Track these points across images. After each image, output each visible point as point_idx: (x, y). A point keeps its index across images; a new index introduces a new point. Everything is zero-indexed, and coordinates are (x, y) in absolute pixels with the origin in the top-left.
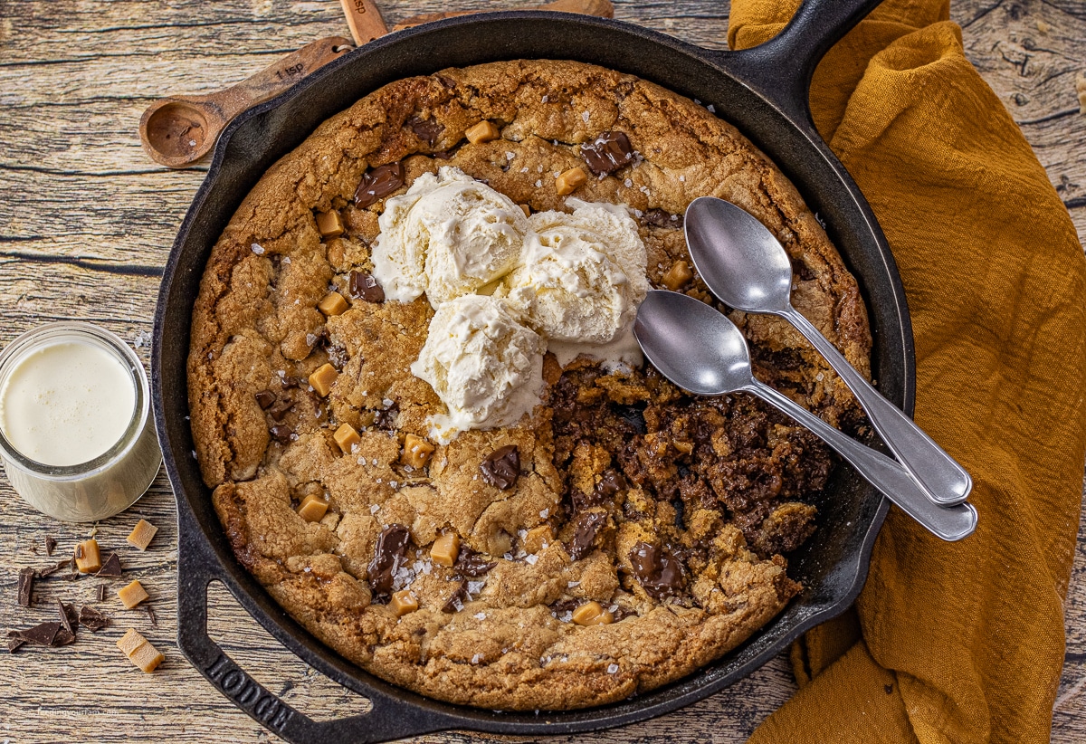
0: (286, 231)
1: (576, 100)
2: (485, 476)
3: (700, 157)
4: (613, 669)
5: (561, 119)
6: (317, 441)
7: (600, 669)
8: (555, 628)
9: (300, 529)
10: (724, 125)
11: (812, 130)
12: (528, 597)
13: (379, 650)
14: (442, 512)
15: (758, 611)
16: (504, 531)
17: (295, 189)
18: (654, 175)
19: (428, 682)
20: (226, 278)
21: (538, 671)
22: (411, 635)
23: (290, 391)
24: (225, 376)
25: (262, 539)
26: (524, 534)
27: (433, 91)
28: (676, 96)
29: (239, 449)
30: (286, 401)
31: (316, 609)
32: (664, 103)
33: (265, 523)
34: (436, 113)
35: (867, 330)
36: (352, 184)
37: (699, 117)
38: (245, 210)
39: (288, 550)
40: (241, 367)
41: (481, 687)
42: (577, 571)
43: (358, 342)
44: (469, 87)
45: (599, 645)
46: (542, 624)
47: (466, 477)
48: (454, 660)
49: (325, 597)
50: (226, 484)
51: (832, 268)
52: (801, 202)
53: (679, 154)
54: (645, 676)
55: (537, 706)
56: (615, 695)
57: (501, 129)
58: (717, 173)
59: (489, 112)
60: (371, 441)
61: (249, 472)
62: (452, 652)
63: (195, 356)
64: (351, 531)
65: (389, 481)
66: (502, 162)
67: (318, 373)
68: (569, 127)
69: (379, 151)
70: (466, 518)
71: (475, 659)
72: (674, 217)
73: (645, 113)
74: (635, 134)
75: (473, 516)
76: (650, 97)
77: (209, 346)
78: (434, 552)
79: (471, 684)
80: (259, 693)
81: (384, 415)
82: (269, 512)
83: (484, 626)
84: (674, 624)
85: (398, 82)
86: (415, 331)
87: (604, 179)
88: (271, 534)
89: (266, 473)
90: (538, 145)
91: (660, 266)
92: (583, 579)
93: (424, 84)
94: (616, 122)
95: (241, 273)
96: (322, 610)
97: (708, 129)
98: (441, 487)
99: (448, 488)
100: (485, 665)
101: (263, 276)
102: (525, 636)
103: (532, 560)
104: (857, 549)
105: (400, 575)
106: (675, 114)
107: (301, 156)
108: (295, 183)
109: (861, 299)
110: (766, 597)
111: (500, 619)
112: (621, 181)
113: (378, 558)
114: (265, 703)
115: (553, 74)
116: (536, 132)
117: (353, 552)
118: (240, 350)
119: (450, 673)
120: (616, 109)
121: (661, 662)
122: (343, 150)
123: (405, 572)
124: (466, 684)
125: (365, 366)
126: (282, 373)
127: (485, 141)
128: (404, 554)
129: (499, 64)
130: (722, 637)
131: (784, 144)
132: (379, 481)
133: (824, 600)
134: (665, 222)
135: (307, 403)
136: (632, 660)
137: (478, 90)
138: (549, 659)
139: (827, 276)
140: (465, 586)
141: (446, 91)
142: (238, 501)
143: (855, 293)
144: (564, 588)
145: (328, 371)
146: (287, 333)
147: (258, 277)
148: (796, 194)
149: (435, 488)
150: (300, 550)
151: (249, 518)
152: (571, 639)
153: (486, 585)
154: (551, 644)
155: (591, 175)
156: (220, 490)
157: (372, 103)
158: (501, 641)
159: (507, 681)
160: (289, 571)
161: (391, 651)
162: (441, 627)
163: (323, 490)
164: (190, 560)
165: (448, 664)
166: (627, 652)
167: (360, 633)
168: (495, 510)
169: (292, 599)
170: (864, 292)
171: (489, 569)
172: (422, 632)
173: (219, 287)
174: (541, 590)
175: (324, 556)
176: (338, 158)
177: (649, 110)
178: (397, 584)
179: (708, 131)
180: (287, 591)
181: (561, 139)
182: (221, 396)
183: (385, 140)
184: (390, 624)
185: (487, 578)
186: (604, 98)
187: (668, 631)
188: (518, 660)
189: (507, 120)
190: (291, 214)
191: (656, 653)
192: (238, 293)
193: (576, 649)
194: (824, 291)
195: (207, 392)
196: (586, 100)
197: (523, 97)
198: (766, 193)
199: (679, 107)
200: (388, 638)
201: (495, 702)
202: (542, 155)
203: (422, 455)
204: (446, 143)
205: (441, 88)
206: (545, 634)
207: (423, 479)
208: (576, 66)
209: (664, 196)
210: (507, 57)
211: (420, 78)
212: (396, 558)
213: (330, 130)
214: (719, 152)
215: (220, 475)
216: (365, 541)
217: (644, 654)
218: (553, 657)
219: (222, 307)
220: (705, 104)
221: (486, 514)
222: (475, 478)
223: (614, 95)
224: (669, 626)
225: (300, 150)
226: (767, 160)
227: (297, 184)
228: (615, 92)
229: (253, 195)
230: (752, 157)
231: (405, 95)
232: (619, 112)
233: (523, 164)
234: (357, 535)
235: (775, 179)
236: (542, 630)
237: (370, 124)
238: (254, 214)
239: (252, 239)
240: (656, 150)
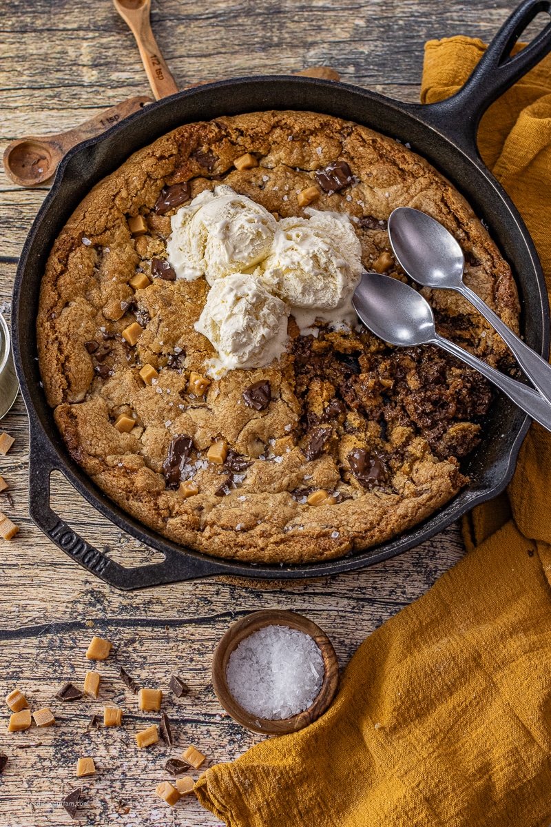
0: (106, 229)
1: (312, 139)
2: (246, 401)
3: (399, 179)
4: (335, 535)
5: (302, 152)
6: (128, 376)
7: (326, 535)
8: (295, 507)
9: (115, 437)
10: (417, 157)
11: (479, 160)
12: (276, 485)
13: (171, 521)
14: (216, 426)
15: (438, 496)
16: (259, 440)
17: (113, 200)
18: (367, 193)
19: (205, 543)
20: (65, 261)
21: (283, 536)
22: (193, 511)
23: (109, 342)
24: (63, 329)
25: (89, 443)
26: (273, 442)
27: (211, 132)
28: (383, 136)
29: (72, 381)
30: (106, 348)
31: (127, 492)
32: (374, 141)
33: (91, 432)
34: (213, 148)
35: (517, 301)
36: (154, 197)
37: (399, 151)
38: (79, 214)
39: (107, 451)
40: (74, 324)
41: (242, 546)
42: (311, 468)
43: (157, 308)
44: (236, 129)
45: (325, 519)
46: (286, 505)
47: (233, 402)
48: (223, 527)
49: (133, 483)
50: (63, 405)
51: (492, 257)
52: (471, 211)
53: (385, 177)
54: (358, 540)
55: (281, 560)
56: (336, 552)
57: (259, 160)
58: (412, 191)
59: (250, 147)
60: (166, 377)
61: (80, 397)
62: (222, 522)
63: (42, 316)
64: (151, 438)
65: (178, 404)
66: (260, 183)
67: (128, 329)
68: (307, 158)
69: (172, 174)
70: (233, 431)
71: (238, 527)
72: (381, 222)
73: (361, 148)
74: (354, 163)
75: (237, 429)
76: (365, 136)
77: (52, 308)
78: (209, 454)
79: (235, 545)
80: (86, 548)
81: (175, 358)
82: (94, 424)
83: (244, 505)
84: (378, 505)
85: (186, 126)
86: (198, 300)
87: (332, 195)
88: (95, 439)
89: (92, 399)
90: (285, 171)
91: (371, 256)
92: (315, 474)
93: (205, 127)
94: (341, 155)
95: (74, 258)
96: (130, 492)
97: (405, 160)
98: (215, 409)
99: (220, 410)
100: (245, 531)
101: (90, 261)
102: (274, 512)
103: (279, 460)
104: (508, 452)
105: (185, 470)
106: (382, 149)
107: (118, 177)
108: (113, 195)
109: (512, 279)
110: (444, 486)
111: (256, 501)
112: (344, 196)
113: (170, 458)
114: (90, 555)
115: (296, 120)
116: (284, 162)
117: (152, 454)
118: (74, 312)
119: (220, 536)
120: (340, 146)
121: (369, 530)
122: (147, 173)
123: (189, 468)
124: (232, 544)
125: (162, 324)
126: (103, 329)
127: (248, 168)
128: (189, 456)
129: (258, 113)
130: (412, 512)
131: (459, 170)
132: (171, 404)
133: (485, 487)
134: (375, 226)
135: (121, 350)
136: (349, 529)
137: (242, 132)
138: (290, 528)
139: (489, 263)
140: (232, 477)
142: (72, 416)
143: (508, 274)
144: (301, 480)
145: (136, 328)
146: (107, 301)
147: (86, 261)
148: (467, 205)
149: (211, 410)
150: (115, 451)
151: (79, 428)
152: (306, 514)
153: (246, 477)
154: (291, 518)
155: (322, 192)
156: (59, 409)
157: (168, 140)
158: (256, 516)
159: (260, 542)
160: (107, 466)
161: (179, 522)
162: (214, 506)
163: (131, 411)
164: (38, 456)
165: (219, 530)
166: (345, 523)
167: (157, 508)
168: (253, 425)
169: (109, 485)
170: (515, 274)
171: (249, 466)
172: (201, 509)
173: (59, 267)
174: (285, 481)
175: (132, 456)
176: (144, 178)
177: (363, 146)
178: (183, 476)
179: (405, 161)
180: (105, 478)
181: (301, 167)
182: (60, 343)
183: (177, 166)
184: (178, 502)
185: (247, 472)
186: (332, 138)
187: (375, 509)
188: (269, 528)
189: (263, 154)
190: (110, 217)
191: (366, 524)
192: (73, 272)
193: (309, 521)
194: (487, 273)
195: (50, 340)
196: (319, 139)
197: (274, 136)
198: (446, 205)
199: (385, 144)
200: (177, 513)
201: (252, 557)
202: (288, 178)
203: (202, 387)
204: (220, 169)
205: (217, 130)
206: (288, 511)
207: (202, 404)
208: (312, 115)
209: (374, 207)
210: (263, 108)
211: (202, 123)
212: (183, 457)
213: (138, 159)
214: (413, 176)
215: (60, 399)
216: (161, 446)
217: (357, 524)
218: (293, 527)
219: (61, 281)
220: (403, 143)
221: (247, 427)
222: (239, 402)
223: (339, 135)
224: (375, 506)
225: (117, 173)
226: (447, 182)
227: (115, 196)
228: (340, 133)
229: (84, 204)
230: (437, 179)
231: (191, 135)
232: (343, 148)
233: (275, 184)
234: (156, 442)
235: (453, 195)
236: (285, 509)
237: (167, 155)
238: (84, 217)
239: (83, 234)
240: (369, 175)
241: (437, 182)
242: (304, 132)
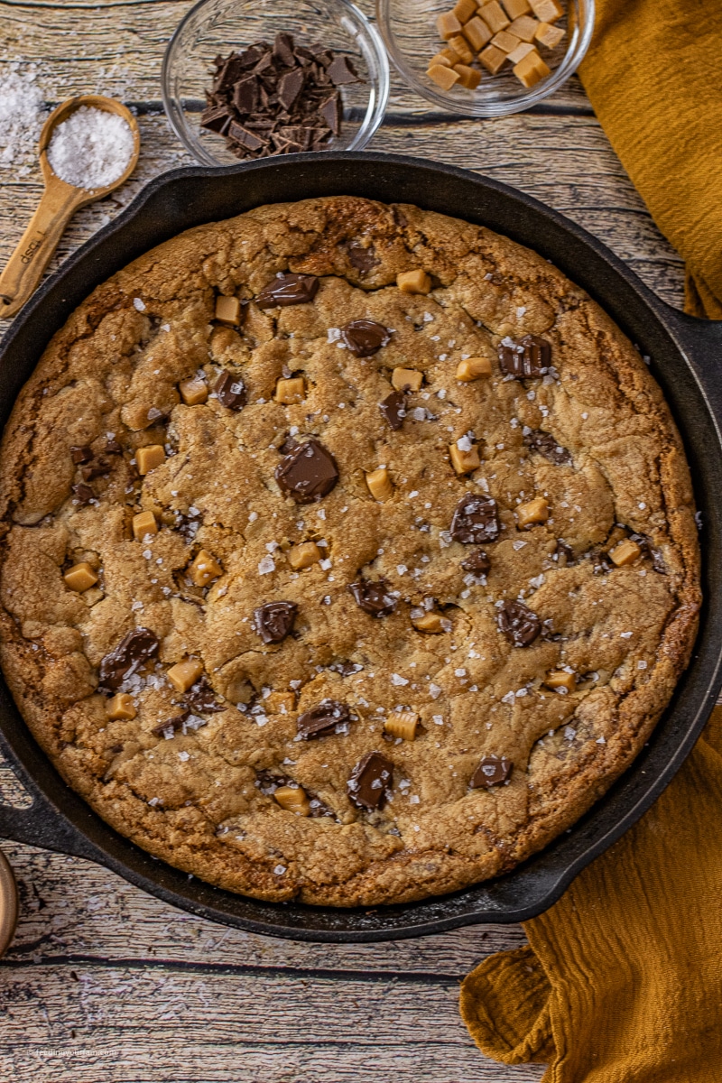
0: (174, 298)
1: (518, 291)
2: (256, 624)
3: (611, 403)
4: (280, 870)
5: (496, 304)
6: (114, 517)
7: (267, 865)
8: (248, 800)
9: (53, 596)
10: (650, 383)
12: (240, 754)
13: (70, 751)
14: (198, 639)
15: (443, 880)
16: (249, 683)
17: (202, 261)
18: (559, 400)
19: (100, 802)
20: (93, 323)
21: (207, 839)
22: (104, 749)
23: (111, 456)
24: (47, 417)
25: (9, 592)
26: (267, 693)
27: (382, 222)
28: (618, 332)
29: (29, 493)
30: (102, 464)
31: (28, 685)
32: (601, 334)
33: (18, 578)
34: (377, 244)
35: (689, 652)
36: (262, 277)
37: (629, 364)
38: (143, 263)
39: (29, 613)
40: (69, 414)
41: (146, 830)
42: (298, 750)
43: (192, 441)
44: (420, 233)
45: (279, 839)
46: (239, 790)
47: (236, 616)
48: (135, 793)
49: (42, 675)
51: (686, 572)
52: (688, 495)
53: (593, 391)
54: (307, 891)
55: (191, 872)
56: (268, 895)
57: (433, 288)
58: (621, 427)
59: (429, 265)
60: (165, 541)
61: (32, 519)
62: (137, 784)
63: (31, 387)
64: (105, 615)
65: (163, 585)
66: (418, 320)
67: (146, 450)
68: (499, 315)
69: (301, 258)
70: (218, 656)
71: (154, 801)
72: (560, 450)
73: (579, 336)
74: (561, 351)
75: (225, 656)
76: (591, 323)
77: (48, 380)
78: (171, 673)
79: (138, 823)
81: (186, 521)
82: (27, 567)
83: (181, 769)
84: (360, 852)
85: (351, 198)
86: (254, 452)
87: (509, 382)
88: (19, 590)
89: (51, 525)
90: (461, 319)
91: (522, 494)
92: (300, 761)
93: (376, 211)
94: (547, 331)
95: (109, 324)
96: (33, 687)
97: (632, 380)
98: (209, 616)
99: (216, 618)
100: (161, 811)
101: (133, 334)
102: (216, 796)
103: (261, 721)
104: (565, 866)
105: (131, 679)
106: (608, 351)
107: (224, 231)
108: (205, 255)
109: (697, 618)
110: (457, 871)
111: (200, 766)
112: (526, 389)
113: (115, 655)
115: (506, 257)
116: (465, 306)
117: (96, 637)
118: (74, 398)
119: (124, 804)
120: (553, 319)
121: (329, 885)
122: (267, 242)
123: (137, 680)
125: (187, 467)
126: (110, 435)
127: (412, 292)
128: (144, 663)
129: (459, 222)
130: (397, 888)
131: (698, 430)
132: (154, 581)
134: (548, 451)
135: (122, 474)
136: (302, 869)
137: (426, 240)
138: (226, 830)
139: (678, 580)
140: (185, 718)
141: (394, 228)
142: (6, 545)
143: (694, 610)
144: (277, 760)
145: (157, 453)
146: (133, 399)
147: (125, 332)
148: (687, 484)
149: (204, 612)
150: (43, 617)
151: (6, 566)
152: (259, 816)
153: (206, 725)
154: (236, 814)
155: (497, 371)
157: (316, 208)
158: (188, 791)
159: (173, 836)
160: (21, 635)
161: (79, 756)
162: (141, 750)
163: (96, 568)
165: (127, 794)
166: (302, 859)
167: (58, 726)
168: (249, 659)
169: (10, 664)
170: (704, 612)
171: (216, 711)
172: (117, 749)
173: (83, 329)
174: (256, 754)
175: (65, 629)
176: (258, 247)
177: (584, 334)
178: (124, 687)
179: (631, 383)
180: (9, 654)
181: (487, 324)
182: (35, 434)
183: (313, 248)
184: (90, 729)
185: (210, 719)
186: (546, 302)
187: (351, 858)
188: (195, 819)
189: (443, 282)
190: (186, 284)
191: (327, 875)
192: (99, 341)
193: (254, 833)
194: (669, 592)
195: (23, 426)
196: (527, 297)
197: (468, 265)
198: (658, 468)
199: (614, 346)
200: (82, 743)
201: (154, 851)
202: (460, 331)
203: (206, 575)
204: (375, 279)
205: (391, 223)
206: (236, 802)
207: (197, 598)
208: (533, 258)
209: (559, 424)
210: (471, 219)
211: (375, 203)
212: (135, 663)
213: (264, 216)
214: (632, 408)
216: (112, 632)
217: (316, 870)
218: (231, 829)
219: (77, 349)
220: (643, 352)
221: (239, 659)
223: (558, 303)
224: (355, 852)
225: (225, 224)
226: (677, 437)
227: (207, 257)
228: (560, 301)
229: (158, 250)
230: (662, 428)
231: (352, 215)
232: (555, 323)
233: (437, 332)
234: (108, 624)
235: (673, 462)
236: (234, 798)
237: (305, 228)
238: (151, 270)
239: (137, 293)
240: (573, 377)
241: (661, 432)
242: (511, 278)
